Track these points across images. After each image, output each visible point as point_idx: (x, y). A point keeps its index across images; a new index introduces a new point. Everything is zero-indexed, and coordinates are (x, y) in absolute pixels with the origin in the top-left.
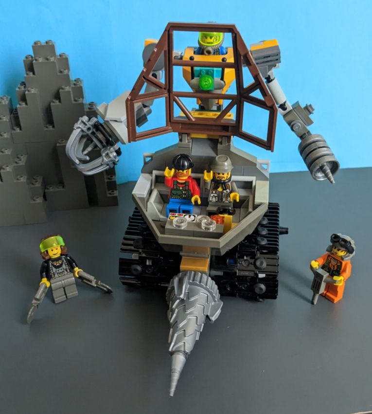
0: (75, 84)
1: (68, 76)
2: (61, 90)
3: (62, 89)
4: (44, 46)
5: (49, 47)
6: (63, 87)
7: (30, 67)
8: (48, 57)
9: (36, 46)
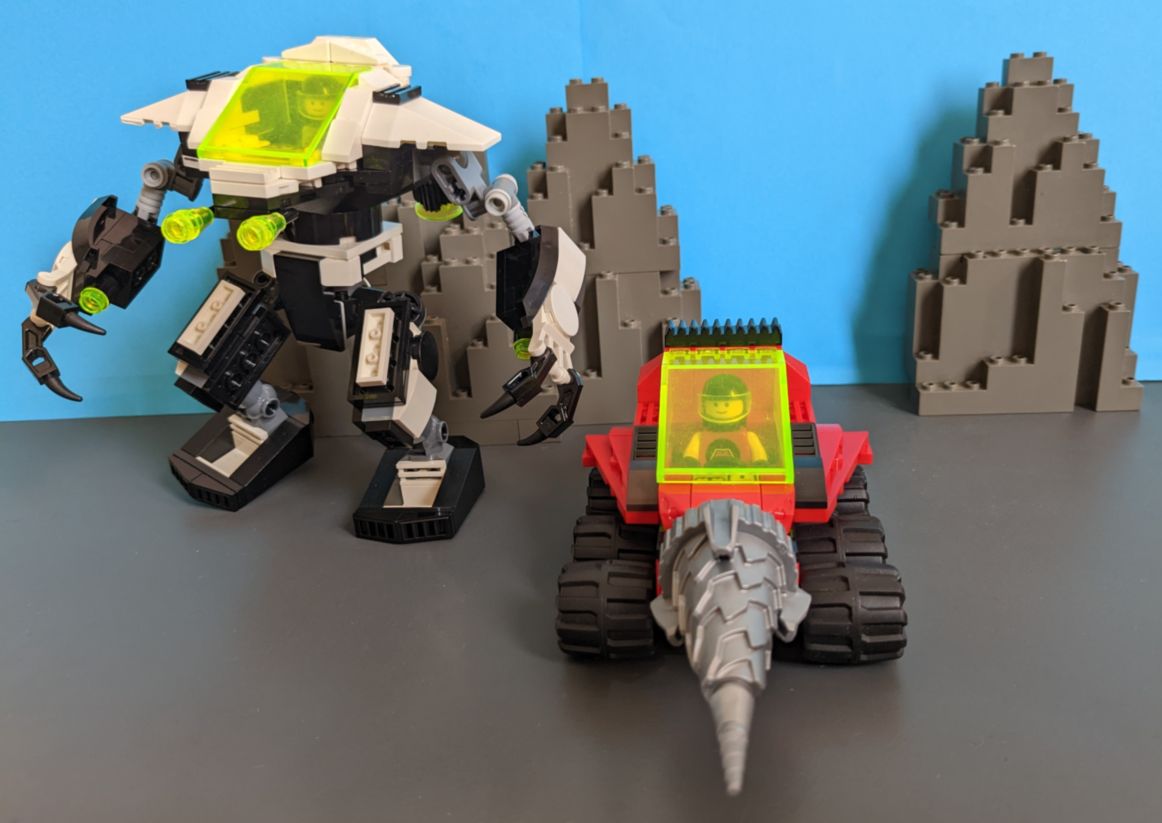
0: (640, 161)
1: (629, 142)
2: (614, 169)
3: (617, 165)
4: (586, 86)
5: (599, 88)
6: (620, 162)
7: (558, 127)
8: (595, 106)
9: (574, 89)
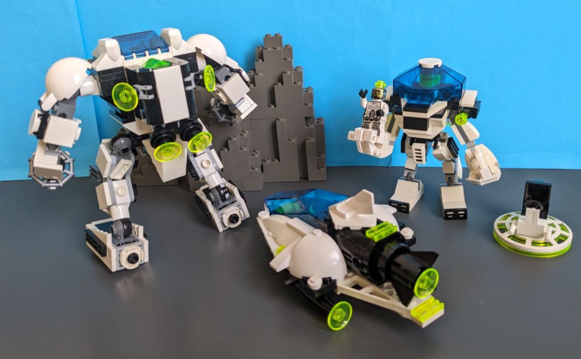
0: (296, 70)
1: (290, 63)
2: (284, 74)
3: (285, 73)
4: (273, 37)
5: (278, 38)
6: (286, 71)
7: (260, 55)
8: (276, 47)
9: (267, 38)
